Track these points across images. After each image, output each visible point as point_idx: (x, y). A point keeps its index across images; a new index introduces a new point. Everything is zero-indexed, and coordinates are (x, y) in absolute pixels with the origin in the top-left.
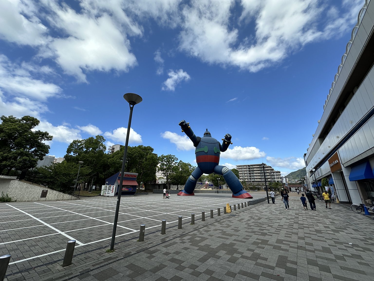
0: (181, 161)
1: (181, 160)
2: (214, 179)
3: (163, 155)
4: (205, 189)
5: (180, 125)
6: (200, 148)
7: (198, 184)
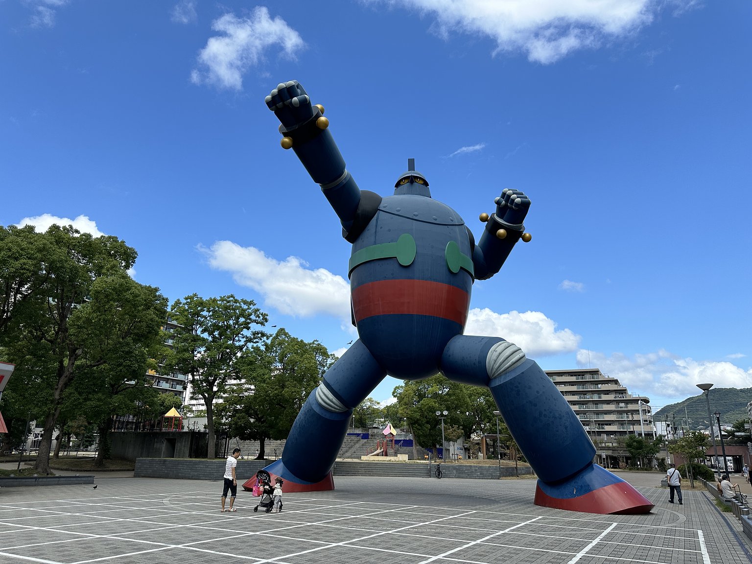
0: (282, 331)
1: (282, 329)
2: (417, 415)
3: (195, 295)
4: (381, 458)
5: (271, 104)
6: (375, 243)
7: (353, 437)
